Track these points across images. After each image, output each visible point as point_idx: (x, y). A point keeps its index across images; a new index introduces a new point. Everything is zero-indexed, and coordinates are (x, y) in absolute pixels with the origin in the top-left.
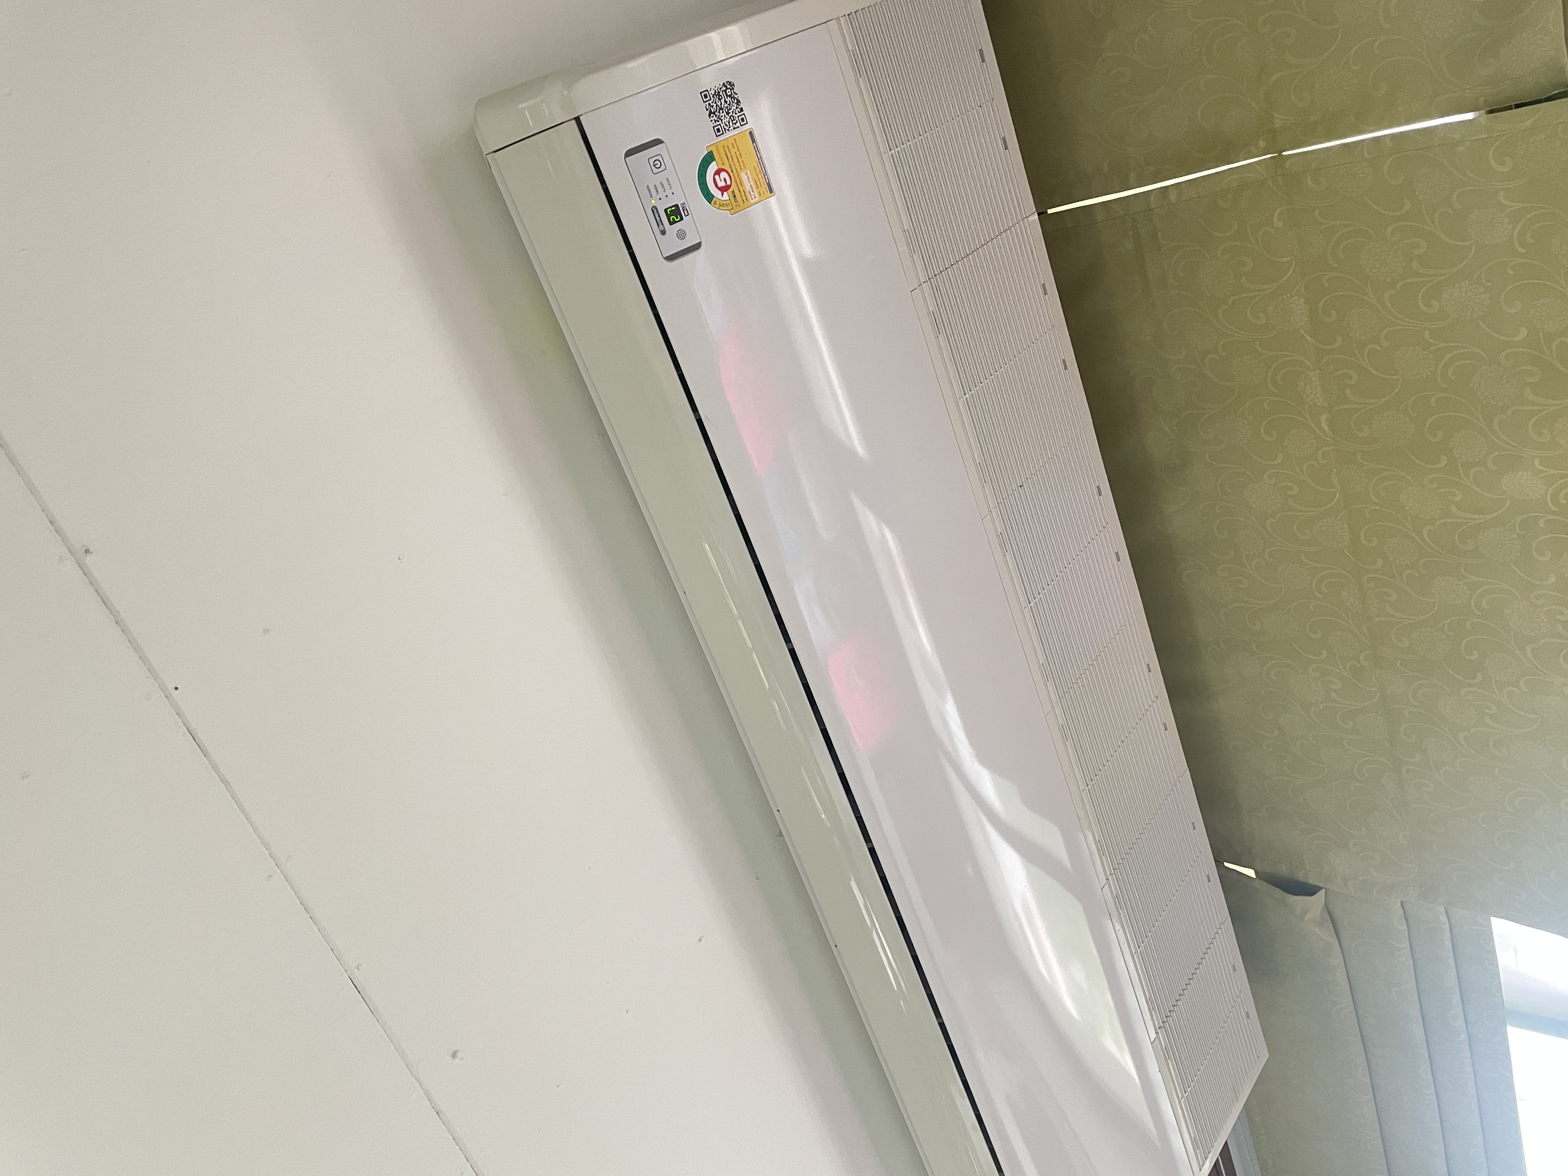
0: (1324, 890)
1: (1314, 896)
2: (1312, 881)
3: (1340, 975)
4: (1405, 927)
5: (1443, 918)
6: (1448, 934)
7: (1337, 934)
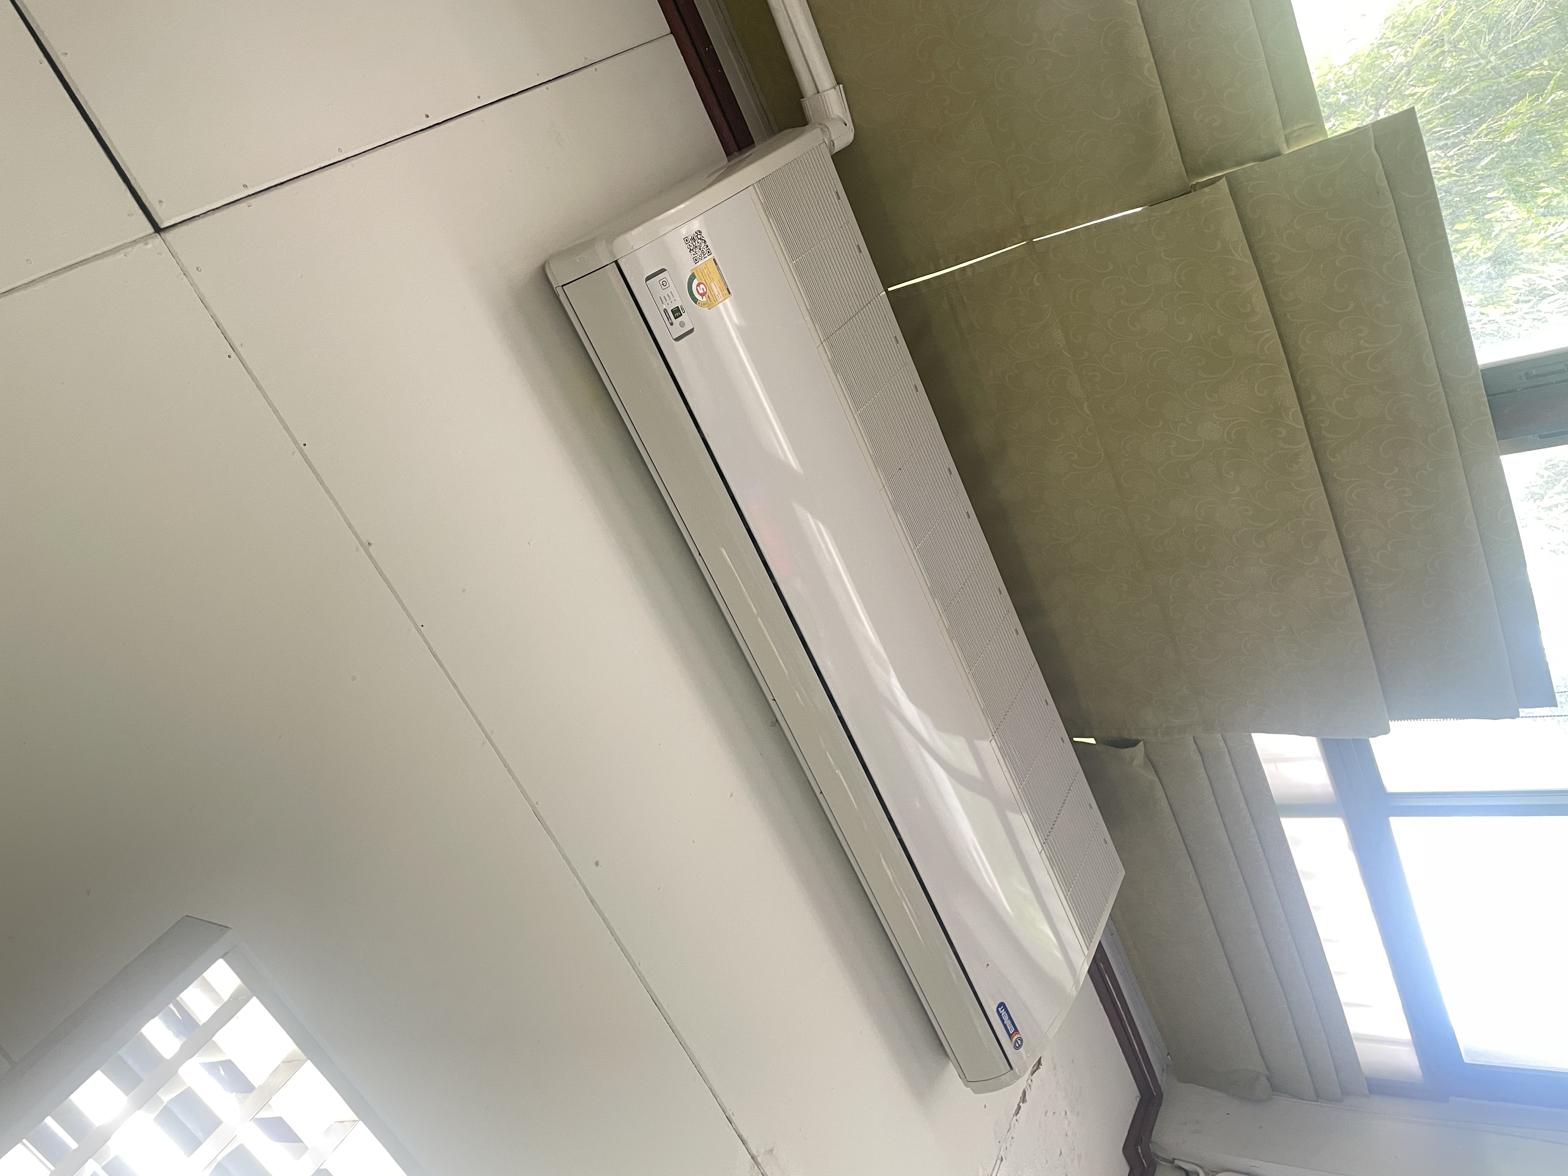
0: (1142, 742)
1: (1136, 747)
2: (1134, 737)
3: (1164, 803)
4: (1199, 758)
5: (1222, 744)
6: (1227, 756)
7: (1156, 772)
